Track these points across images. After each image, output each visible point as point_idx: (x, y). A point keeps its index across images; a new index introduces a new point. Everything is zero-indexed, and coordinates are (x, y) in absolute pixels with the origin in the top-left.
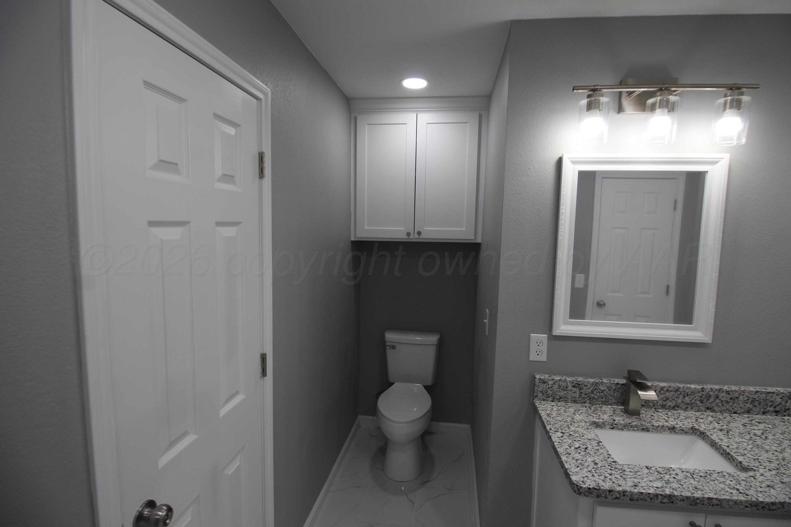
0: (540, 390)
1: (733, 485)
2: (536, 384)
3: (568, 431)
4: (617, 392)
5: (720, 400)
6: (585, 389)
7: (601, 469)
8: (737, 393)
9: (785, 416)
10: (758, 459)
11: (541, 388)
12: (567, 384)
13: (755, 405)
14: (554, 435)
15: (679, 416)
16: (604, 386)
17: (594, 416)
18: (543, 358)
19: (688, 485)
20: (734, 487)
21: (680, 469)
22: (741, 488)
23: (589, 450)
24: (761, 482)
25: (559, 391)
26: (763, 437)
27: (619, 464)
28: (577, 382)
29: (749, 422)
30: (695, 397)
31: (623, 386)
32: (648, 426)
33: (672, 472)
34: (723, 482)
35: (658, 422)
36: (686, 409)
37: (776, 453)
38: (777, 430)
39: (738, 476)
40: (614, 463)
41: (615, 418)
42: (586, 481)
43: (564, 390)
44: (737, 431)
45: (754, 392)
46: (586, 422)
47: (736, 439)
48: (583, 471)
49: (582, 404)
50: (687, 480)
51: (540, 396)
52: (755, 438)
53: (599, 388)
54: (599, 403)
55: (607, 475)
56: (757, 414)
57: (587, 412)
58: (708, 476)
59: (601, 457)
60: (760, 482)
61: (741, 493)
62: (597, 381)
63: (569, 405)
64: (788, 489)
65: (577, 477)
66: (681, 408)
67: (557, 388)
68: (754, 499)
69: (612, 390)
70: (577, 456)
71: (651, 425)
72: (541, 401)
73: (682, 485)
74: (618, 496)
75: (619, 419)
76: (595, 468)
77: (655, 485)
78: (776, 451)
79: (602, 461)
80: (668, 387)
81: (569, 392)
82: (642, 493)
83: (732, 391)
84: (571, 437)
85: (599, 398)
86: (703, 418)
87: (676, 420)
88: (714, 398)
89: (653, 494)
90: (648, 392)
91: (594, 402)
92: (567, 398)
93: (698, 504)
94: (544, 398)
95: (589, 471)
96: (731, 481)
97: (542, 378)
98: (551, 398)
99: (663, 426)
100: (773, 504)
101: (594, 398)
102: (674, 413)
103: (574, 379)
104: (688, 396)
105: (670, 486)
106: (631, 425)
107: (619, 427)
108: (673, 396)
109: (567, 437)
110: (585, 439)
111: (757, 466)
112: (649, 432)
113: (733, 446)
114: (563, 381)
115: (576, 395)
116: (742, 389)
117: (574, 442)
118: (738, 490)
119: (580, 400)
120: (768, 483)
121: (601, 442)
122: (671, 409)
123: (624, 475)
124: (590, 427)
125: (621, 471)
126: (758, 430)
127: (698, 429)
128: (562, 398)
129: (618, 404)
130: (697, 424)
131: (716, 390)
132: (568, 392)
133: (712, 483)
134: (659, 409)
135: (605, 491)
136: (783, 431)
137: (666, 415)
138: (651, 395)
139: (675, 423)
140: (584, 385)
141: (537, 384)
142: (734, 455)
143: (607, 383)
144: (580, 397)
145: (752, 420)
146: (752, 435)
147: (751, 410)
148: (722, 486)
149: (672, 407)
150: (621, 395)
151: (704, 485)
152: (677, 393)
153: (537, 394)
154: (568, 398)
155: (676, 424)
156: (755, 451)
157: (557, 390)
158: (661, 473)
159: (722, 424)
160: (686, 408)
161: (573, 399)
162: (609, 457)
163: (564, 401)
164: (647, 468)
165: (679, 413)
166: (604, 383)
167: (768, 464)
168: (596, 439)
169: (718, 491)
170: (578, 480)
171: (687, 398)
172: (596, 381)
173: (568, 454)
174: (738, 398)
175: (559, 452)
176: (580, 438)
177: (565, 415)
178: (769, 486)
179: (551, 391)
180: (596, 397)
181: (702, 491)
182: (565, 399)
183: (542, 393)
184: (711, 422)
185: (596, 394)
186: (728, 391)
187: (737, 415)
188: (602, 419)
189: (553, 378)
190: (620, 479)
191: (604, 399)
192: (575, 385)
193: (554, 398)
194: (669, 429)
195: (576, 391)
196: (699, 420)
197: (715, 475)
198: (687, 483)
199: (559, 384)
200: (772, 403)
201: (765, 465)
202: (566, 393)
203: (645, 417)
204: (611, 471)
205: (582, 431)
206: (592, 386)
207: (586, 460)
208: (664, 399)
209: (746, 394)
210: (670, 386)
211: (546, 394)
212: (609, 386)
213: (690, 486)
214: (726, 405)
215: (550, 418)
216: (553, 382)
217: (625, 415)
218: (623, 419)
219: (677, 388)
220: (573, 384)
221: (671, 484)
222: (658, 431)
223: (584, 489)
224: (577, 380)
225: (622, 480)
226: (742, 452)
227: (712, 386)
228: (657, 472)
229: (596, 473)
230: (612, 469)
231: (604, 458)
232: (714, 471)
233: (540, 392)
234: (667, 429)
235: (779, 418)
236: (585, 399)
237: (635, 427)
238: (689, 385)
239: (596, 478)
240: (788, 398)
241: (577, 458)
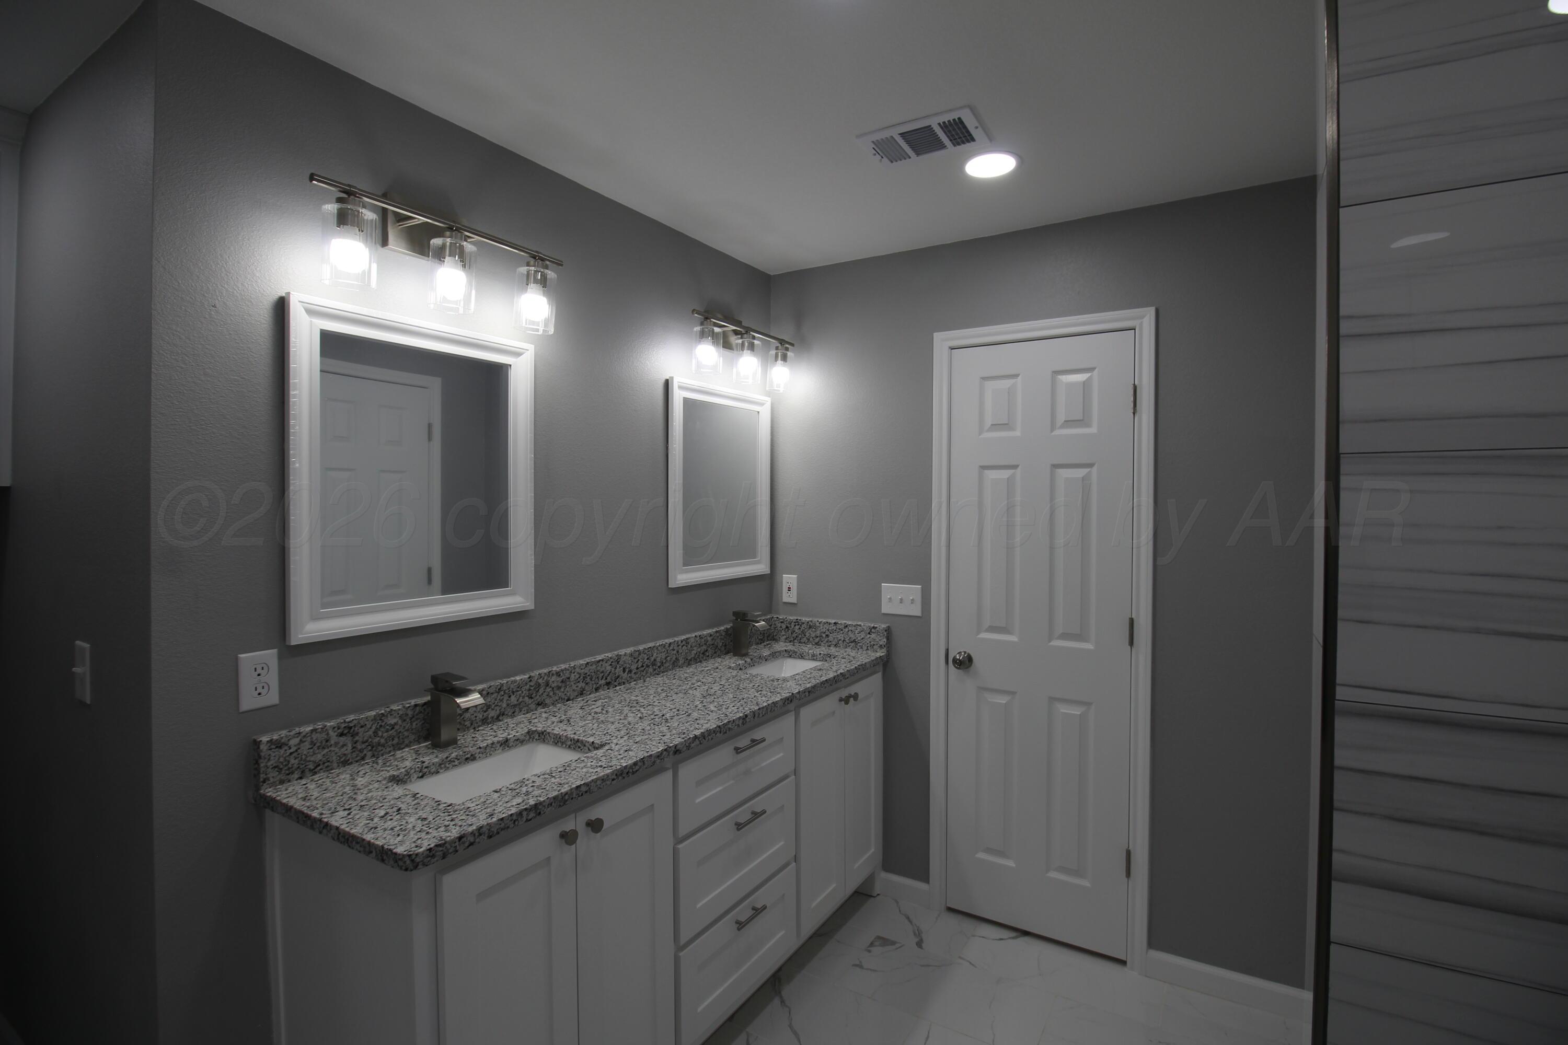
0: (272, 765)
1: (595, 765)
2: (262, 754)
3: (354, 803)
4: (417, 719)
5: (551, 687)
6: (362, 732)
7: (435, 821)
8: (568, 672)
9: (616, 686)
10: (607, 733)
11: (274, 759)
12: (328, 734)
13: (587, 682)
14: (333, 818)
15: (508, 725)
16: (395, 717)
17: (389, 769)
18: (272, 697)
19: (550, 786)
20: (597, 766)
21: (535, 775)
22: (603, 764)
23: (405, 810)
24: (619, 750)
25: (312, 754)
26: (604, 712)
27: (458, 804)
28: (346, 725)
29: (586, 704)
30: (522, 692)
31: (425, 707)
32: (473, 752)
33: (527, 782)
34: (584, 766)
35: (485, 741)
36: (513, 715)
37: (621, 721)
38: (613, 701)
39: (596, 754)
40: (450, 807)
41: (422, 759)
42: (422, 844)
43: (324, 748)
44: (578, 716)
45: (584, 665)
46: (380, 781)
47: (580, 724)
48: (409, 836)
49: (358, 764)
50: (547, 782)
51: (273, 777)
52: (597, 716)
53: (386, 723)
54: (388, 749)
55: (447, 823)
56: (590, 694)
57: (374, 770)
58: (568, 768)
59: (428, 809)
60: (617, 751)
61: (605, 768)
62: (383, 712)
63: (335, 772)
64: (642, 746)
65: (405, 846)
66: (507, 715)
67: (309, 749)
68: (619, 767)
69: (408, 720)
70: (389, 824)
71: (477, 748)
72: (276, 786)
73: (545, 789)
74: (472, 839)
75: (431, 758)
76: (426, 824)
77: (514, 804)
78: (621, 719)
79: (431, 812)
80: (489, 688)
81: (332, 749)
82: (502, 819)
83: (562, 670)
84: (366, 808)
85: (388, 741)
86: (536, 718)
87: (506, 731)
88: (544, 687)
89: (516, 813)
90: (470, 696)
91: (380, 751)
92: (329, 761)
93: (567, 801)
94: (283, 778)
95: (420, 831)
96: (592, 762)
97: (274, 738)
98: (297, 774)
99: (493, 744)
100: (635, 764)
101: (379, 744)
102: (500, 724)
103: (340, 720)
104: (514, 694)
105: (531, 796)
106: (449, 759)
107: (432, 771)
108: (496, 700)
109: (358, 812)
110: (390, 801)
111: (609, 739)
112: (475, 762)
113: (579, 731)
114: (320, 730)
115: (346, 750)
116: (572, 665)
117: (374, 811)
118: (601, 766)
119: (355, 756)
120: (625, 748)
121: (418, 793)
122: (495, 721)
123: (470, 812)
124: (390, 784)
125: (464, 811)
126: (597, 708)
127: (536, 731)
128: (319, 765)
129: (420, 741)
130: (532, 726)
131: (545, 674)
132: (330, 749)
133: (574, 772)
134: (479, 726)
135: (453, 841)
136: (620, 700)
137: (492, 730)
138: (474, 699)
139: (506, 734)
140: (360, 725)
141: (265, 755)
142: (584, 739)
143: (399, 709)
144: (354, 751)
145: (588, 701)
146: (593, 714)
147: (584, 690)
148: (584, 770)
149: (495, 717)
150: (424, 723)
151: (567, 777)
152: (500, 694)
153: (266, 775)
154: (331, 760)
155: (509, 735)
156: (601, 727)
157: (308, 753)
158: (515, 790)
159: (559, 716)
160: (513, 713)
161: (342, 760)
162: (439, 805)
163: (324, 769)
164: (496, 791)
165: (506, 723)
166: (395, 710)
167: (618, 733)
168: (407, 793)
169: (583, 776)
170: (408, 848)
171: (513, 698)
172: (380, 712)
173: (373, 829)
174: (569, 678)
175: (355, 834)
176: (382, 803)
177: (337, 787)
178: (626, 751)
179: (295, 759)
180: (383, 741)
181: (567, 783)
182: (326, 764)
183: (276, 769)
184: (547, 718)
185: (382, 736)
186: (559, 672)
187: (571, 702)
188: (404, 768)
189: (298, 732)
190: (467, 819)
191: (396, 741)
192: (343, 731)
193: (303, 772)
194: (500, 746)
195: (346, 741)
196: (533, 721)
197: (574, 764)
198: (548, 785)
199: (312, 738)
200: (603, 674)
201: (616, 735)
202: (327, 752)
203: (465, 742)
204: (451, 817)
205: (380, 793)
206: (375, 724)
207: (407, 822)
208: (485, 709)
209: (577, 670)
210: (490, 686)
211: (286, 768)
212: (402, 714)
213: (553, 786)
214: (557, 692)
215: (309, 801)
216: (300, 738)
217: (436, 751)
218: (435, 756)
219: (499, 687)
220: (339, 731)
221: (532, 793)
222: (487, 754)
223: (423, 854)
224: (347, 720)
225: (470, 818)
226: (591, 733)
227: (540, 671)
228: (510, 790)
229: (430, 828)
230: (450, 814)
231: (433, 807)
232: (571, 761)
233: (272, 768)
234: (498, 745)
235: (611, 690)
236: (363, 752)
237: (456, 760)
238: (513, 679)
239: (435, 833)
240: (617, 663)
241: (390, 827)
